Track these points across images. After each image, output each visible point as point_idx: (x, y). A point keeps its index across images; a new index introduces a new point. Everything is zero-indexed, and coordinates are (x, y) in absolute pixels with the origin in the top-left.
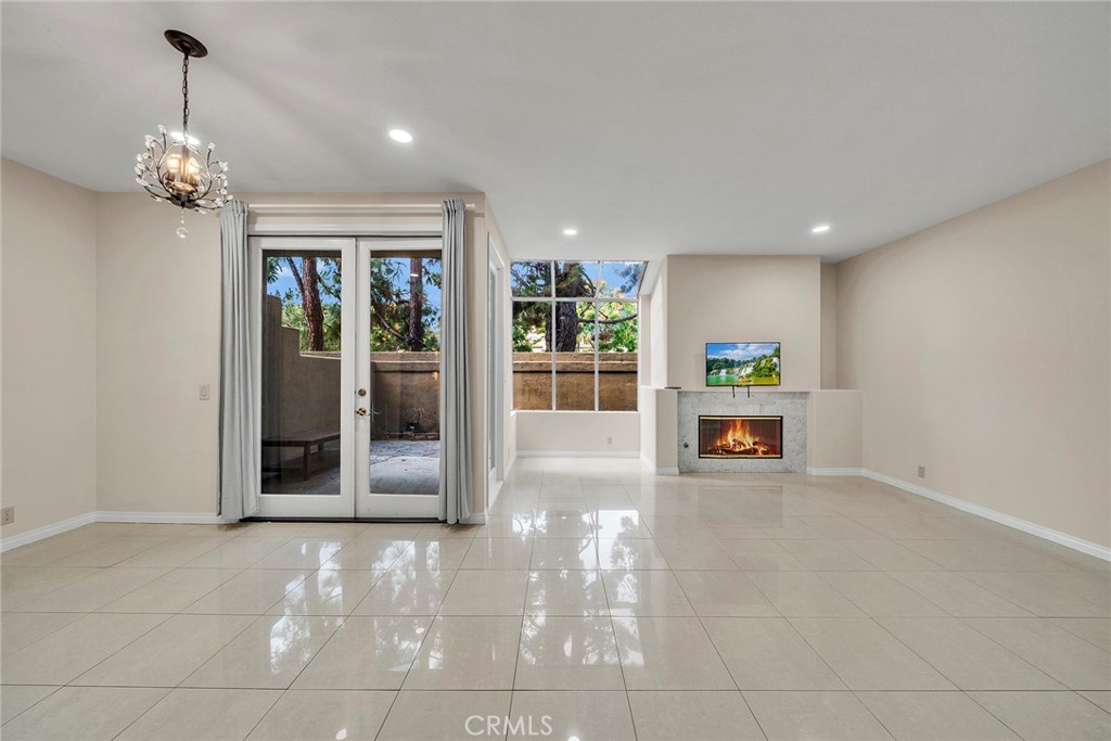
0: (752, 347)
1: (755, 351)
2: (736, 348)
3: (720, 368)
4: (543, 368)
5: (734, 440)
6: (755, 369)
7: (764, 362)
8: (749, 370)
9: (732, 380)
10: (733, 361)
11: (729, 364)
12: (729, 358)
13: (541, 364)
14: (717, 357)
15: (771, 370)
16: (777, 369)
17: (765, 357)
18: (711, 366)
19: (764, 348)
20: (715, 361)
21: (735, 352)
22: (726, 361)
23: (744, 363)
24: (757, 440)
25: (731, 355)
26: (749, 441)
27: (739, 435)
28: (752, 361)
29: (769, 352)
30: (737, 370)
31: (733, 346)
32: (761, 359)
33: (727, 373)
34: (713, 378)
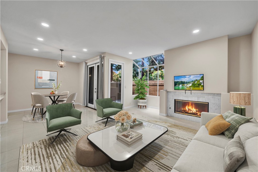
0: (192, 77)
1: (192, 78)
2: (186, 77)
3: (179, 84)
4: (162, 85)
5: (188, 109)
6: (193, 84)
7: (196, 82)
8: (190, 85)
9: (184, 88)
10: (184, 82)
11: (183, 83)
12: (183, 81)
13: (161, 83)
14: (178, 81)
15: (199, 85)
16: (202, 84)
17: (197, 80)
18: (176, 84)
19: (196, 77)
20: (178, 82)
21: (185, 79)
22: (182, 82)
23: (189, 82)
24: (197, 110)
25: (183, 80)
26: (194, 110)
27: (190, 108)
28: (192, 82)
29: (199, 78)
30: (186, 85)
31: (184, 76)
32: (195, 81)
33: (182, 86)
34: (177, 87)
